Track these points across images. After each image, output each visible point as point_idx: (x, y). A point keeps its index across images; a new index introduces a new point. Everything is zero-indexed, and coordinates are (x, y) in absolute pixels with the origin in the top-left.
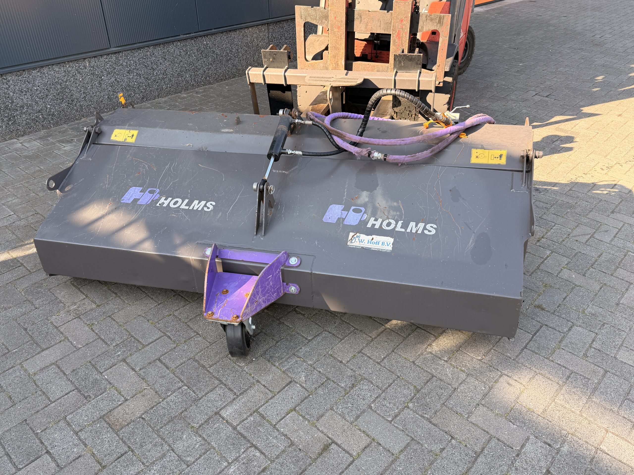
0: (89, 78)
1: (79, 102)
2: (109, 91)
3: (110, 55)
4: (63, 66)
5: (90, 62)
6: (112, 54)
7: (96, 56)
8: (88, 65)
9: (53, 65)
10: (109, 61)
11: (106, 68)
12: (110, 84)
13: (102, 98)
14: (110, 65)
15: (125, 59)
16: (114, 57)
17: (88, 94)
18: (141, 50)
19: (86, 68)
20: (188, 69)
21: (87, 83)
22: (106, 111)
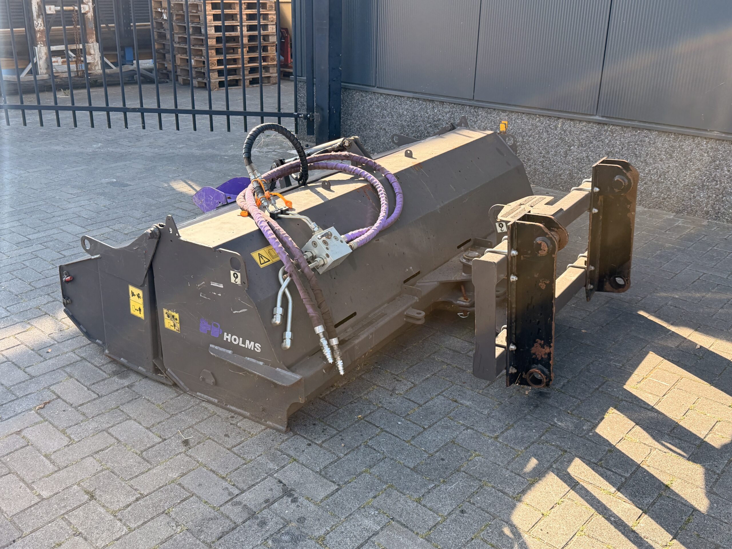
0: (556, 142)
1: (535, 165)
2: (574, 166)
3: (592, 124)
4: (533, 119)
5: (563, 124)
6: (595, 123)
7: (573, 120)
8: (559, 126)
9: (523, 113)
10: (588, 131)
11: (580, 137)
12: (578, 158)
13: (562, 171)
14: (587, 136)
15: (609, 135)
16: (596, 128)
17: (548, 159)
18: (636, 132)
19: (556, 129)
20: (707, 186)
21: (552, 147)
22: (561, 189)
